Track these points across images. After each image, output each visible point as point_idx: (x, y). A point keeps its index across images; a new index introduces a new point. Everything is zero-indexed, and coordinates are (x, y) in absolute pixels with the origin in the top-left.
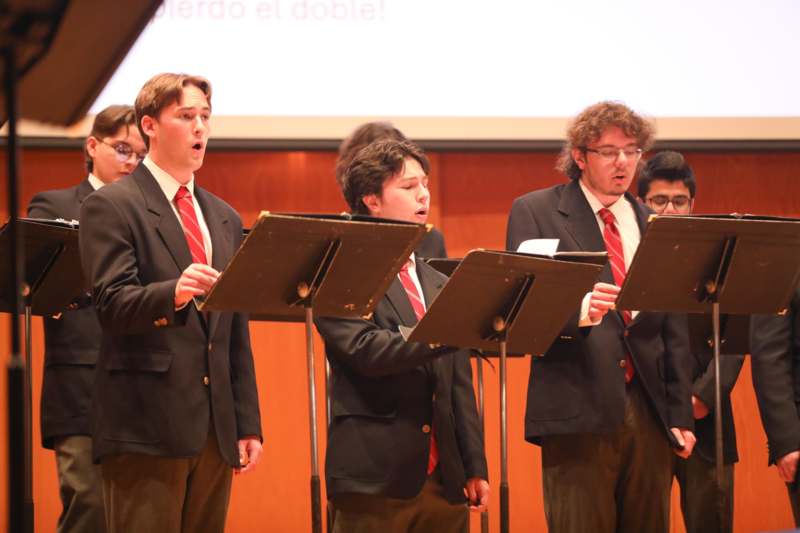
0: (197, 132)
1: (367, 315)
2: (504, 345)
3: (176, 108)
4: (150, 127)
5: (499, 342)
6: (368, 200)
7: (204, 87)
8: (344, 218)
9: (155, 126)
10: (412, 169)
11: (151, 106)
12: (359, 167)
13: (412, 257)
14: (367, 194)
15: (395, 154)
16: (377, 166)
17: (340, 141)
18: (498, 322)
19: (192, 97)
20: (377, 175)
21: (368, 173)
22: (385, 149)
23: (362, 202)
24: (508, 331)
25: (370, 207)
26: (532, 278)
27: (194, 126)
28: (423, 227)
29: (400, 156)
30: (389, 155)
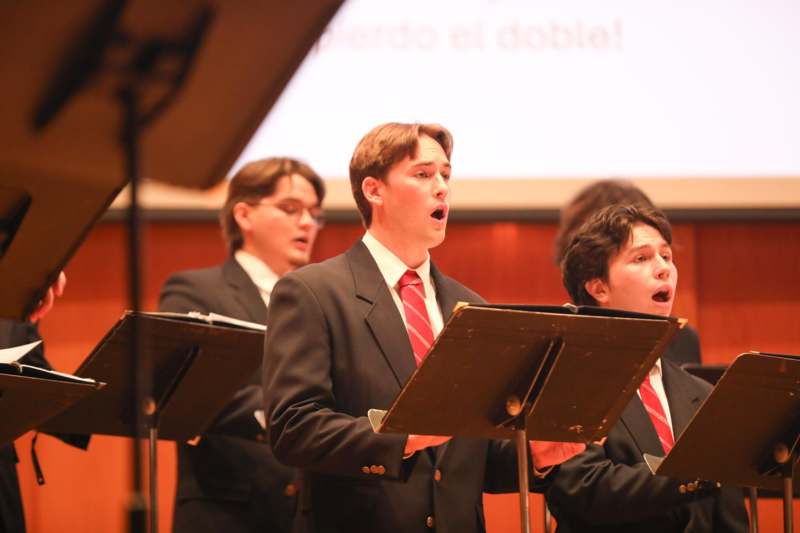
0: (439, 194)
1: (599, 440)
2: (789, 482)
3: (409, 164)
4: (375, 192)
5: (783, 476)
6: (592, 287)
7: (441, 137)
8: (567, 311)
9: (381, 191)
10: (643, 236)
11: (376, 163)
12: (577, 245)
13: (659, 363)
14: (589, 279)
15: (619, 220)
16: (599, 239)
18: (780, 450)
19: (428, 150)
21: (588, 249)
22: (607, 218)
23: (585, 290)
24: (794, 465)
25: (596, 296)
27: (434, 187)
28: (673, 321)
29: (624, 221)
30: (611, 222)
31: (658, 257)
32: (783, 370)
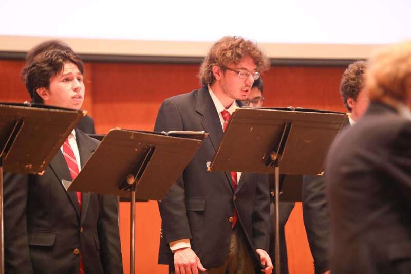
1: (41, 172)
2: (134, 193)
5: (131, 191)
6: (40, 91)
8: (26, 105)
14: (39, 87)
15: (57, 59)
16: (46, 67)
17: (25, 53)
18: (130, 177)
20: (46, 73)
21: (40, 72)
22: (51, 56)
23: (36, 92)
24: (136, 185)
25: (42, 96)
26: (153, 148)
28: (80, 112)
29: (60, 60)
30: (54, 60)
31: (76, 80)
32: (132, 137)
